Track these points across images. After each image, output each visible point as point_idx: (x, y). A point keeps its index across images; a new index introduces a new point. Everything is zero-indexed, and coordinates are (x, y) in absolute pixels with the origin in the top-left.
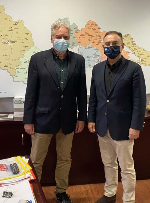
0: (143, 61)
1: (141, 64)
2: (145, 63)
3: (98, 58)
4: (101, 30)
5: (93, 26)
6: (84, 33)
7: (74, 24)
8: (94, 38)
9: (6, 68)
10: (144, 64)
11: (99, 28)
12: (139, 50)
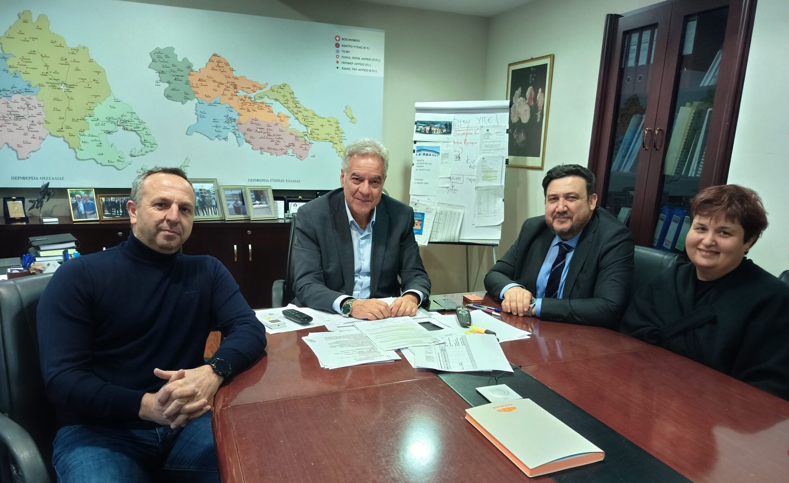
0: (313, 134)
1: (310, 139)
2: (318, 136)
3: (233, 123)
4: (236, 74)
5: (220, 64)
6: (205, 78)
7: (185, 59)
8: (223, 87)
9: (60, 134)
10: (315, 139)
11: (232, 70)
12: (305, 113)
